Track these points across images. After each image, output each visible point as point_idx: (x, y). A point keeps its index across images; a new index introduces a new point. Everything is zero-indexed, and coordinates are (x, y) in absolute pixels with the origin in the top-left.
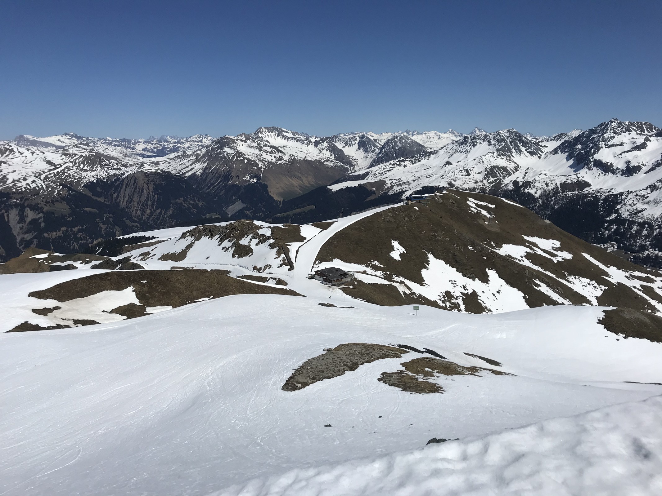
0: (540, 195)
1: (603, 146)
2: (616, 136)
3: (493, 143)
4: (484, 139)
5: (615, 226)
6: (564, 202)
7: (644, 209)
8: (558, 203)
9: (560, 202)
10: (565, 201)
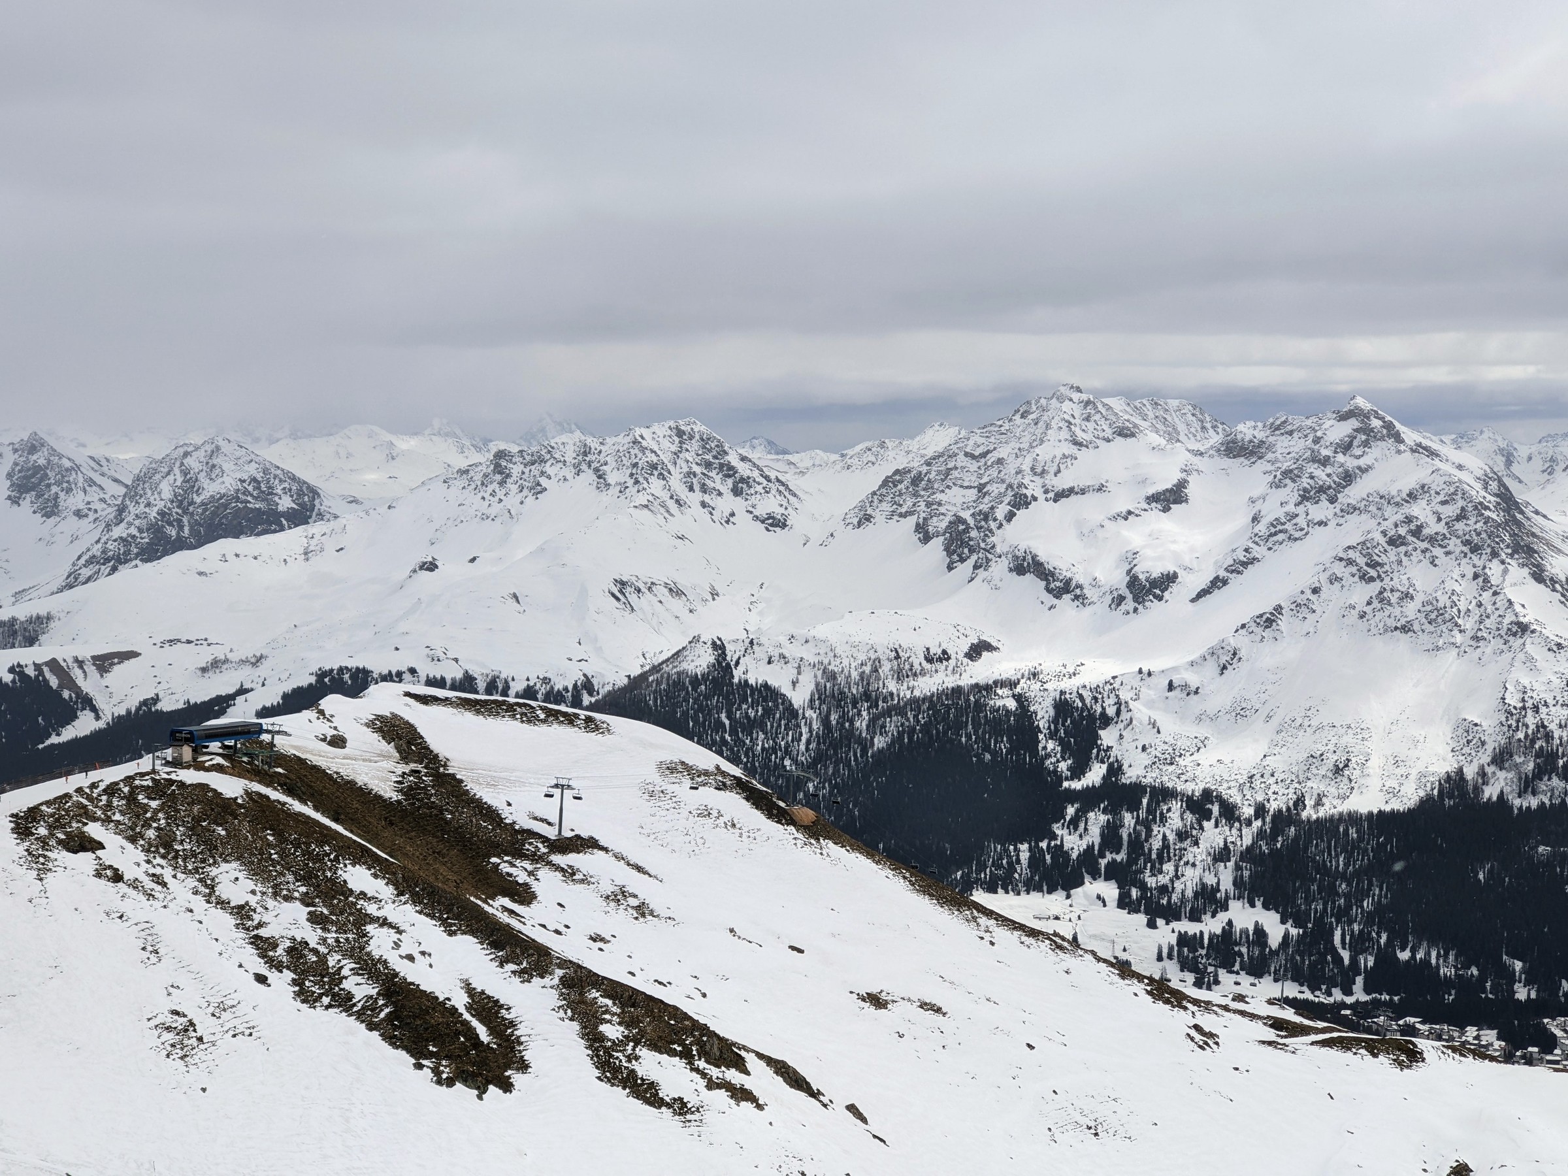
0: (812, 695)
1: (1038, 493)
2: (1083, 454)
3: (612, 478)
4: (580, 464)
5: (1105, 812)
6: (908, 720)
7: (1201, 745)
8: (883, 726)
9: (892, 725)
10: (910, 715)
